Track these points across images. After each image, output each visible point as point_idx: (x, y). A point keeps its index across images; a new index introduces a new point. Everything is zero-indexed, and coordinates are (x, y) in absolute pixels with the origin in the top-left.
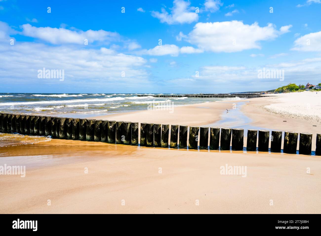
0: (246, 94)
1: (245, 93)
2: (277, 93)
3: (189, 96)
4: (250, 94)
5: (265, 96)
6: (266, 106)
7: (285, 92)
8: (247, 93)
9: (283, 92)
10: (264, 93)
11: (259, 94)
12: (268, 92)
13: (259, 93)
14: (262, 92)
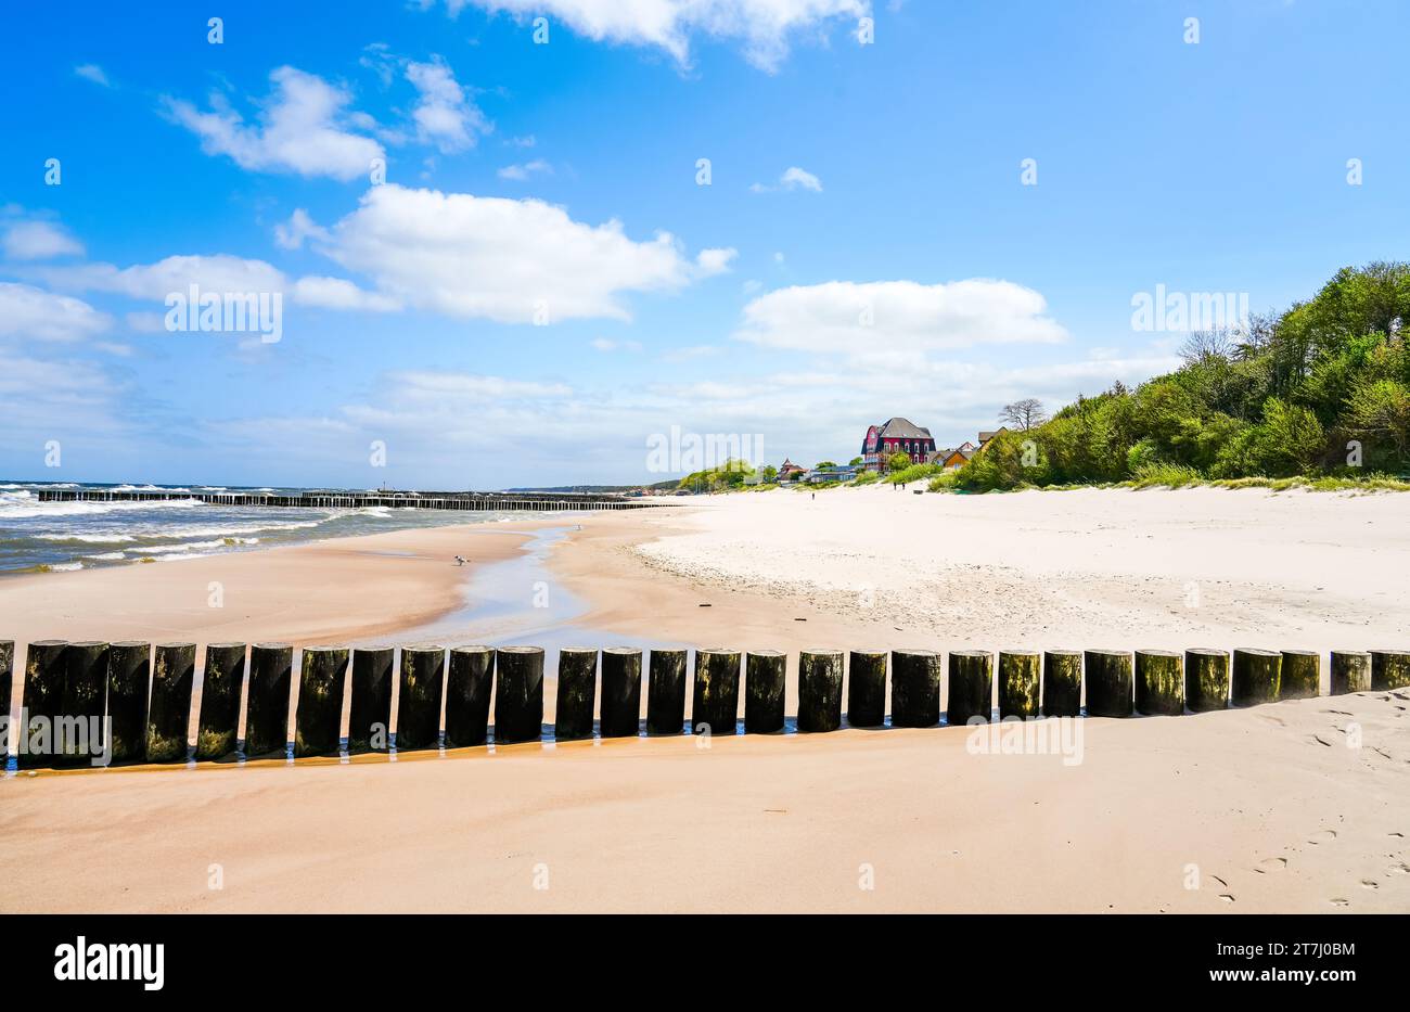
0: (572, 493)
1: (571, 489)
2: (685, 493)
3: (321, 499)
4: (589, 493)
5: (641, 506)
6: (644, 546)
7: (713, 490)
8: (577, 489)
9: (707, 491)
10: (639, 494)
11: (622, 494)
12: (653, 488)
13: (623, 491)
14: (632, 488)
